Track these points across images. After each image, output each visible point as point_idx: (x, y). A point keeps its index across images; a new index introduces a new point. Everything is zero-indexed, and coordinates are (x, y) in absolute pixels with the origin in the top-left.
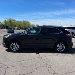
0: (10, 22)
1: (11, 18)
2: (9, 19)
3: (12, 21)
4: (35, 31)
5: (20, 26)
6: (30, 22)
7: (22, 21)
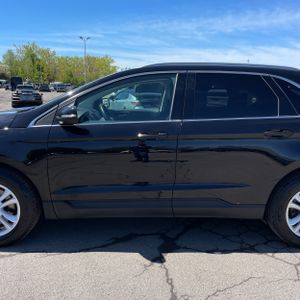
0: (29, 60)
1: (33, 45)
2: (26, 47)
3: (39, 57)
4: (134, 99)
5: (71, 76)
6: (112, 61)
7: (79, 56)
